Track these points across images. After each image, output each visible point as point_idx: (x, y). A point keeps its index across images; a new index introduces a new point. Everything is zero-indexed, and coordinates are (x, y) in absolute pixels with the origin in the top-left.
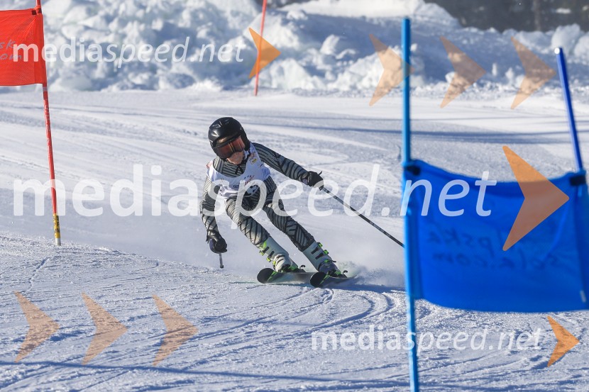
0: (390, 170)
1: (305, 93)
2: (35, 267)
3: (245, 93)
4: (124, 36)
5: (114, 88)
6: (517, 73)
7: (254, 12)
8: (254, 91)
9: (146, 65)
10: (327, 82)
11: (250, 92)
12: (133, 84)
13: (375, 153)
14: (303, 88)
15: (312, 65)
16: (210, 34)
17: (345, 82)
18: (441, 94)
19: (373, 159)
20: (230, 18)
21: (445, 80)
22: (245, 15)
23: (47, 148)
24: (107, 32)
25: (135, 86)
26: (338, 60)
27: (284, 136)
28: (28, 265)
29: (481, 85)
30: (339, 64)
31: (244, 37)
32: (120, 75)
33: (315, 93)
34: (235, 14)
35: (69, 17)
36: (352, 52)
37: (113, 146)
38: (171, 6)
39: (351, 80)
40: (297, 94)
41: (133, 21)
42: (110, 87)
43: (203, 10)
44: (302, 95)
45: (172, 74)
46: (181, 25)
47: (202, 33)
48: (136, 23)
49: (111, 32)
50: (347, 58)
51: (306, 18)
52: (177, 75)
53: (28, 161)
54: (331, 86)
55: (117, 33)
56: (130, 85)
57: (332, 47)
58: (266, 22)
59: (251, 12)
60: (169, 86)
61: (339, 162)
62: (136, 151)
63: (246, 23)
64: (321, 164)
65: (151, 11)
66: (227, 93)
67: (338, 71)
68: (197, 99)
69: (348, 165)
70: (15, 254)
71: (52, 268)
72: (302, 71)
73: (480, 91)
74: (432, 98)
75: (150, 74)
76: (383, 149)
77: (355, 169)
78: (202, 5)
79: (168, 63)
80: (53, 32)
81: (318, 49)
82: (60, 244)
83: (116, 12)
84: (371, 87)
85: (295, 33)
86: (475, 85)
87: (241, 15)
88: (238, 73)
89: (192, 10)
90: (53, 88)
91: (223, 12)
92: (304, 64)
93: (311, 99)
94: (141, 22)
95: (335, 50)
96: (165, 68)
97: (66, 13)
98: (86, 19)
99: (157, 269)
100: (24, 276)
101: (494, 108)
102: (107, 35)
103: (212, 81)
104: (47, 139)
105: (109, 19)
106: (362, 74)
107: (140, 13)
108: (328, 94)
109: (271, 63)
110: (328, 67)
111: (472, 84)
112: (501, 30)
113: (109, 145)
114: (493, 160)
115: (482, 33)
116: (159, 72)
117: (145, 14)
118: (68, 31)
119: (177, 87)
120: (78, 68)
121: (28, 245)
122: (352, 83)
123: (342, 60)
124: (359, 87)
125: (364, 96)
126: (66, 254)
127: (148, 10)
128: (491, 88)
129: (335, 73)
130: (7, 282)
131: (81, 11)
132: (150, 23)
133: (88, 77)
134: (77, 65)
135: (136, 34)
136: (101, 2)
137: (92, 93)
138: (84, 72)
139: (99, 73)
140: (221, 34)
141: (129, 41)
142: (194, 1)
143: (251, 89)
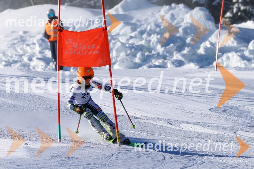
1: (241, 69)
2: (108, 158)
3: (211, 69)
4: (150, 41)
5: (145, 67)
7: (215, 28)
8: (215, 68)
11: (213, 69)
12: (155, 65)
14: (239, 66)
15: (244, 55)
16: (192, 40)
22: (210, 30)
24: (142, 39)
25: (156, 66)
28: (105, 157)
31: (209, 41)
32: (148, 60)
33: (246, 69)
37: (145, 96)
40: (237, 69)
41: (154, 34)
42: (143, 67)
43: (189, 28)
44: (239, 70)
45: (174, 60)
46: (178, 35)
47: (188, 40)
48: (155, 34)
49: (143, 39)
52: (177, 61)
53: (104, 104)
55: (146, 40)
56: (153, 66)
58: (221, 33)
59: (213, 28)
60: (172, 66)
62: (157, 99)
66: (202, 69)
68: (187, 73)
70: (98, 151)
71: (116, 159)
72: (238, 58)
75: (163, 60)
78: (189, 25)
79: (172, 54)
80: (114, 39)
81: (247, 47)
82: (120, 146)
83: (146, 29)
85: (235, 39)
88: (207, 59)
89: (184, 28)
90: (115, 67)
92: (240, 54)
93: (244, 72)
94: (158, 34)
96: (171, 57)
97: (121, 29)
98: (131, 33)
100: (103, 163)
102: (141, 40)
103: (194, 63)
105: (142, 33)
107: (158, 30)
108: (252, 70)
109: (223, 54)
110: (252, 56)
113: (144, 96)
116: (168, 59)
117: (161, 29)
118: (122, 39)
119: (177, 66)
120: (127, 57)
121: (105, 147)
126: (124, 151)
127: (162, 27)
130: (95, 166)
131: (128, 29)
132: (163, 34)
133: (132, 62)
134: (127, 55)
135: (156, 40)
136: (139, 24)
137: (134, 70)
138: (130, 59)
139: (137, 60)
140: (198, 40)
141: (153, 43)
142: (185, 23)
143: (213, 67)
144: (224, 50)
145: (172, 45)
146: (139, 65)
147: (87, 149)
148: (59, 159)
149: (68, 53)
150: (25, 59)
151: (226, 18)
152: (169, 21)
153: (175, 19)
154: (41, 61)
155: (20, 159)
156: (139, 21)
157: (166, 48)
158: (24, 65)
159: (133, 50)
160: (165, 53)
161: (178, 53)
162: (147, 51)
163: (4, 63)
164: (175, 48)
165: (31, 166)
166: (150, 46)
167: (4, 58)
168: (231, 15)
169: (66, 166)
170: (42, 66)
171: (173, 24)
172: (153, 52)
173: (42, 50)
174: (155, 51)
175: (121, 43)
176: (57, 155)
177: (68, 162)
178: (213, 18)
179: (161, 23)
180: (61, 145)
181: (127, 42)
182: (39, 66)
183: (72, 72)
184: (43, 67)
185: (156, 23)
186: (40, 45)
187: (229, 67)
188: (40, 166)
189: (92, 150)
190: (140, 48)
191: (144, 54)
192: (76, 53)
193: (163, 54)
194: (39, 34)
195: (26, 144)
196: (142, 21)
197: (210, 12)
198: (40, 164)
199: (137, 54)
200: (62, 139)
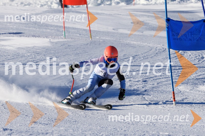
1: (145, 5)
2: (86, 45)
5: (102, 5)
10: (149, 2)
12: (107, 4)
13: (161, 17)
14: (144, 3)
17: (153, 2)
18: (175, 4)
21: (175, 0)
23: (88, 19)
28: (85, 45)
29: (184, 1)
32: (104, 2)
33: (147, 5)
40: (143, 5)
52: (116, 2)
54: (151, 3)
60: (114, 4)
61: (153, 20)
62: (107, 19)
64: (149, 20)
66: (128, 5)
68: (121, 7)
69: (155, 20)
71: (90, 45)
73: (184, 3)
75: (110, 2)
82: (91, 40)
84: (160, 3)
86: (182, 1)
90: (89, 6)
100: (84, 47)
101: (187, 6)
103: (124, 3)
104: (88, 17)
113: (102, 18)
119: (116, 4)
120: (95, 1)
122: (155, 2)
124: (157, 3)
125: (158, 5)
126: (93, 42)
128: (186, 2)
133: (97, 3)
139: (99, 2)
143: (133, 4)
146: (99, 5)
147: (76, 41)
148: (64, 46)
150: (49, 3)
154: (56, 4)
155: (47, 46)
158: (49, 6)
163: (40, 5)
165: (52, 50)
167: (40, 3)
176: (64, 45)
177: (68, 47)
180: (65, 40)
182: (55, 6)
183: (70, 8)
184: (57, 7)
187: (140, 4)
188: (56, 49)
189: (79, 42)
195: (50, 40)
198: (56, 48)
200: (66, 37)
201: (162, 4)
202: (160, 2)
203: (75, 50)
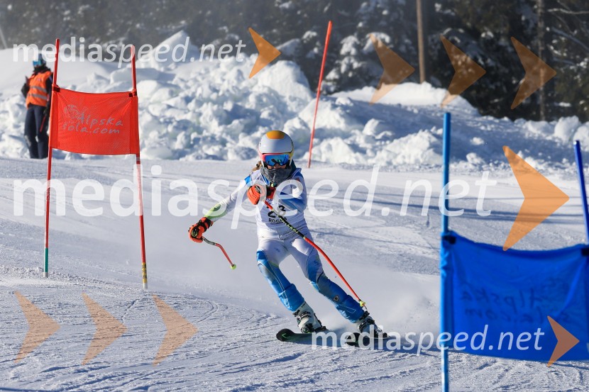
0: (419, 234)
1: (350, 167)
2: (126, 307)
3: (300, 165)
4: (200, 114)
5: (190, 158)
6: (526, 155)
7: (309, 98)
8: (308, 164)
9: (218, 139)
10: (367, 158)
12: (206, 154)
13: (408, 219)
14: (347, 162)
15: (356, 143)
16: (271, 115)
17: (382, 159)
18: (463, 171)
19: (406, 224)
20: (289, 102)
21: (466, 160)
22: (301, 100)
24: (186, 111)
26: (377, 140)
27: (332, 202)
28: (120, 305)
29: (496, 165)
30: (378, 143)
31: (300, 119)
32: (196, 146)
33: (358, 167)
34: (293, 99)
35: (155, 96)
36: (389, 133)
38: (240, 90)
39: (388, 157)
40: (343, 167)
41: (208, 103)
42: (187, 156)
43: (266, 95)
44: (347, 168)
45: (239, 147)
46: (247, 106)
47: (265, 114)
48: (210, 104)
49: (189, 111)
50: (385, 138)
51: (352, 105)
52: (243, 149)
54: (370, 162)
55: (194, 112)
56: (204, 156)
57: (373, 129)
58: (319, 106)
59: (306, 98)
60: (235, 157)
61: (378, 226)
63: (302, 106)
64: (362, 227)
65: (223, 95)
67: (377, 149)
69: (385, 228)
70: (110, 295)
71: (140, 308)
72: (347, 148)
73: (496, 169)
74: (455, 174)
75: (220, 147)
76: (414, 216)
77: (391, 232)
78: (266, 90)
79: (235, 138)
81: (361, 130)
82: (146, 287)
83: (194, 94)
84: (405, 163)
85: (342, 116)
87: (298, 100)
89: (257, 94)
90: (143, 155)
91: (283, 97)
92: (349, 143)
93: (355, 172)
94: (214, 103)
95: (375, 132)
96: (233, 142)
97: (152, 93)
98: (169, 99)
99: (227, 312)
100: (117, 315)
101: (508, 184)
102: (185, 113)
105: (188, 100)
106: (397, 152)
107: (214, 96)
109: (321, 140)
110: (369, 146)
111: (488, 163)
112: (513, 119)
114: (505, 228)
115: (497, 121)
116: (228, 145)
117: (218, 97)
118: (154, 109)
119: (243, 159)
120: (161, 140)
121: (121, 288)
122: (388, 160)
123: (381, 140)
124: (394, 163)
125: (399, 171)
126: (152, 297)
127: (221, 93)
128: (505, 167)
129: (374, 150)
131: (164, 92)
132: (222, 104)
133: (169, 148)
134: (161, 137)
135: (210, 113)
136: (182, 85)
137: (172, 161)
138: (166, 143)
139: (178, 145)
140: (280, 115)
141: (204, 118)
142: (259, 87)
143: (305, 161)
144: (322, 134)
145: (236, 122)
146: (180, 154)
147: (90, 290)
148: (43, 306)
149: (67, 127)
151: (328, 81)
152: (233, 82)
153: (244, 79)
154: (17, 141)
156: (182, 80)
157: (226, 128)
159: (170, 128)
160: (224, 136)
161: (245, 136)
162: (194, 131)
164: (242, 127)
166: (199, 123)
168: (337, 77)
169: (55, 317)
170: (18, 149)
171: (241, 88)
172: (205, 133)
173: (19, 122)
174: (207, 131)
175: (152, 115)
176: (42, 299)
177: (59, 312)
178: (306, 81)
179: (220, 85)
180: (49, 282)
181: (162, 115)
182: (12, 149)
183: (68, 161)
184: (20, 151)
185: (212, 85)
186: (16, 115)
187: (330, 163)
188: (12, 315)
189: (99, 293)
190: (183, 126)
191: (189, 136)
192: (80, 128)
193: (220, 137)
194: (15, 95)
196: (188, 81)
197: (302, 70)
198: (11, 312)
199: (177, 135)
200: (50, 272)
201: (413, 170)
202: (407, 161)
203: (85, 323)
